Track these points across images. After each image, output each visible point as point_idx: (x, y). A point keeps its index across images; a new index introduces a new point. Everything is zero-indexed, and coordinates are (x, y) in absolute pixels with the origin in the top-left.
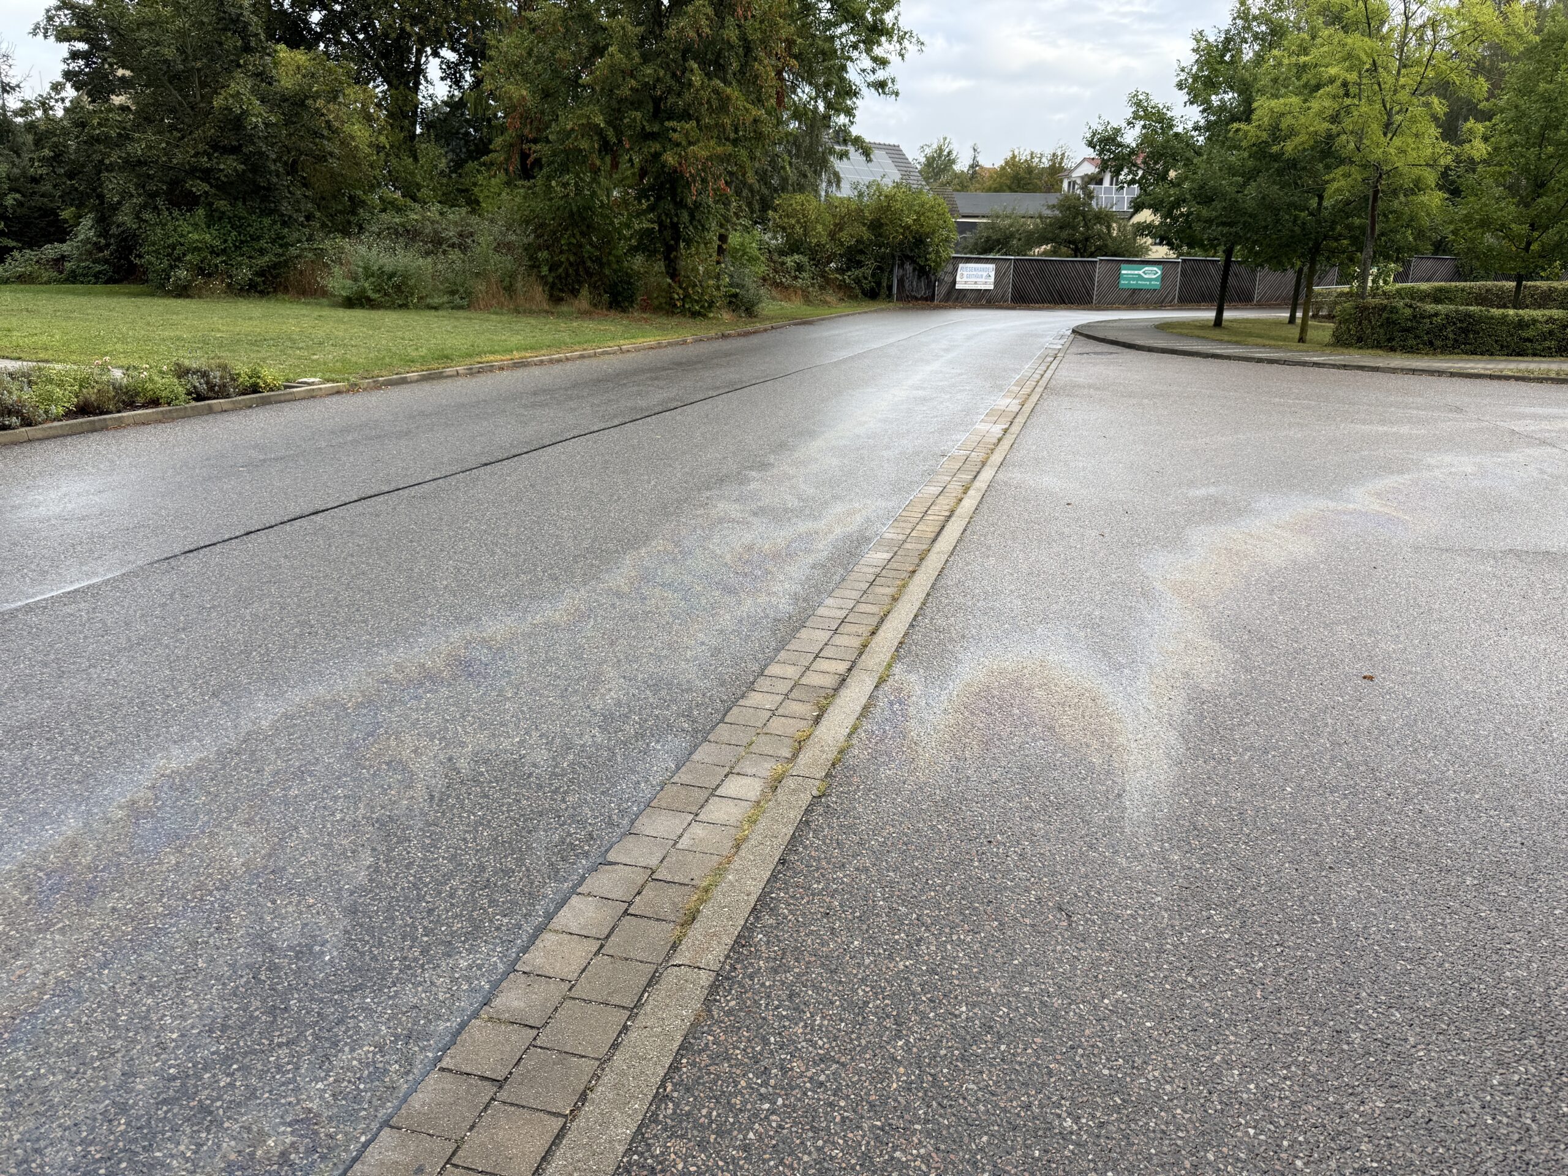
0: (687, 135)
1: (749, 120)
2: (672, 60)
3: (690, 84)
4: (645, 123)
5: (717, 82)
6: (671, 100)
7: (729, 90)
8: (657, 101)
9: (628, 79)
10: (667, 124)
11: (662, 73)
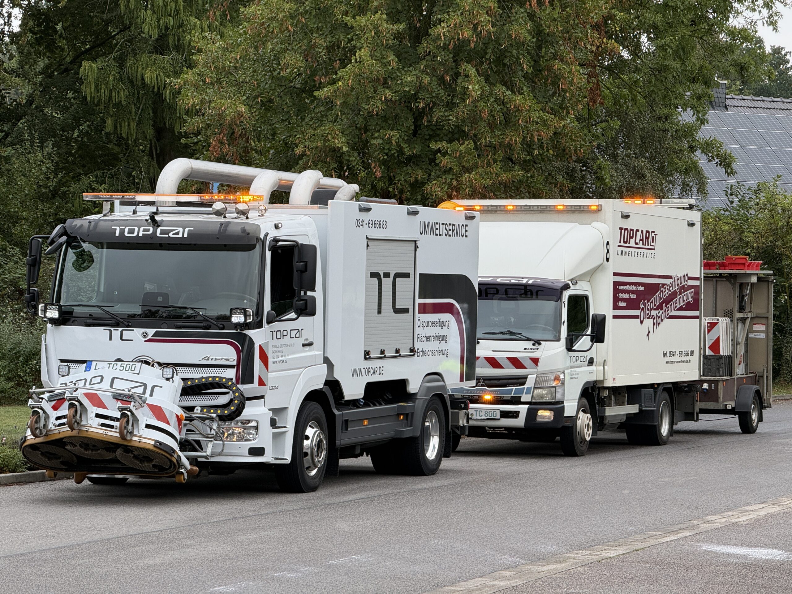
0: (460, 158)
1: (547, 135)
2: (440, 63)
3: (465, 93)
4: (404, 145)
5: (501, 90)
6: (438, 114)
7: (518, 99)
8: (418, 115)
9: (380, 89)
10: (433, 146)
11: (426, 80)
